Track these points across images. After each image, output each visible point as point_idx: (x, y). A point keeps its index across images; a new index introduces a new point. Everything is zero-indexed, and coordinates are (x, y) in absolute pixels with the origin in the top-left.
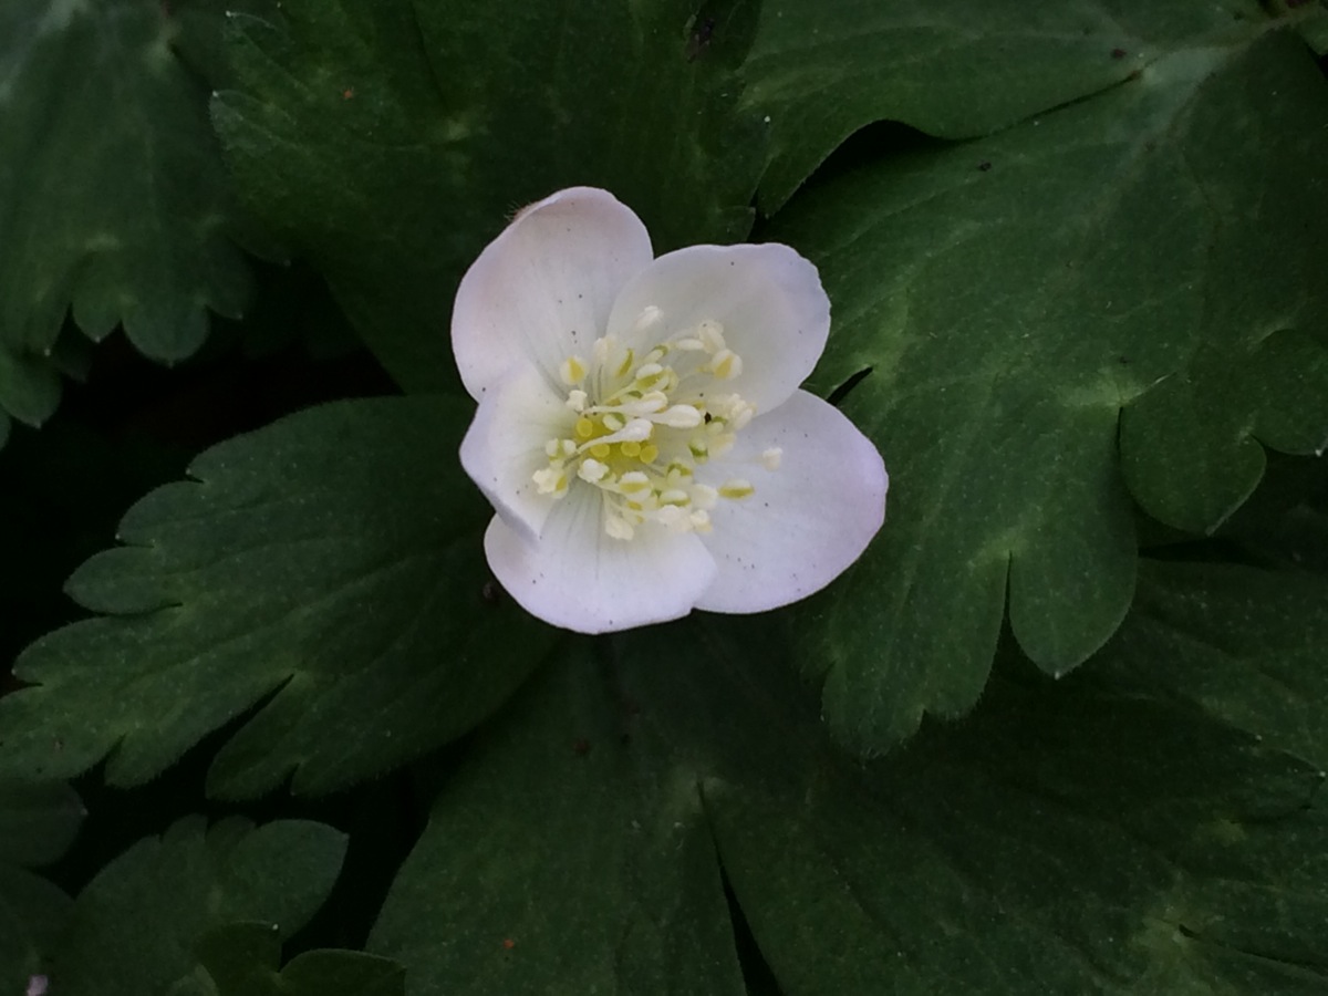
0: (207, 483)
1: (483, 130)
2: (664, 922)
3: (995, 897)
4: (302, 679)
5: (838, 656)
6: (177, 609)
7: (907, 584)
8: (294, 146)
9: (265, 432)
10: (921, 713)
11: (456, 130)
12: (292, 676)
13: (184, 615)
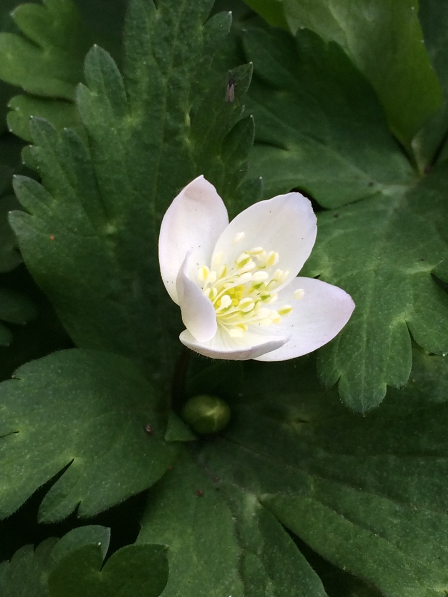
0: (23, 380)
1: (122, 228)
2: (259, 552)
3: (411, 504)
4: (78, 461)
5: (341, 373)
6: (17, 434)
7: (365, 339)
8: (45, 235)
9: (45, 359)
10: (386, 386)
11: (111, 229)
12: (73, 460)
13: (20, 436)
